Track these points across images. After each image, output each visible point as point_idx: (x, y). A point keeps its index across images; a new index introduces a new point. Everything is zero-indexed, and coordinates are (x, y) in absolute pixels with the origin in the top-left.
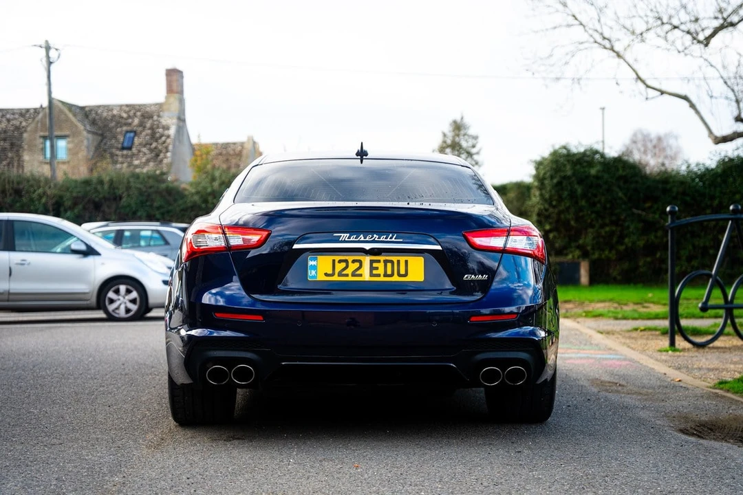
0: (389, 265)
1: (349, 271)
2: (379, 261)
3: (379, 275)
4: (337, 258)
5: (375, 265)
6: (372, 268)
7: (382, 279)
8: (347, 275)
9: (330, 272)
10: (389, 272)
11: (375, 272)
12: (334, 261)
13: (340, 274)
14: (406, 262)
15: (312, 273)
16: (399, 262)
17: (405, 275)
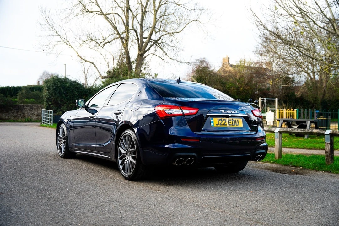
0: (233, 121)
1: (223, 123)
2: (230, 120)
3: (231, 125)
4: (219, 119)
6: (229, 123)
7: (232, 126)
8: (222, 125)
9: (217, 124)
10: (234, 124)
11: (230, 124)
12: (218, 120)
13: (220, 125)
14: (238, 120)
15: (212, 124)
16: (236, 120)
17: (238, 125)
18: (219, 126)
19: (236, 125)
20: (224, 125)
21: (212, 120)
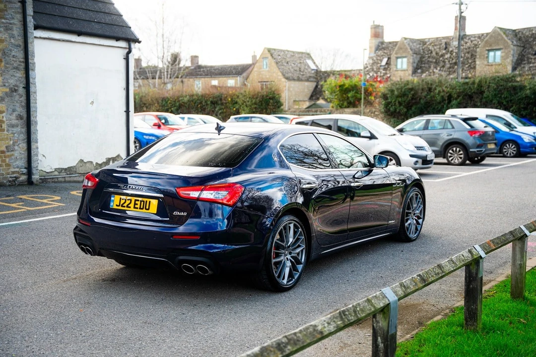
0: (142, 203)
1: (125, 205)
2: (138, 200)
3: (137, 208)
5: (137, 202)
6: (135, 204)
7: (138, 210)
8: (124, 207)
9: (118, 204)
10: (142, 207)
11: (136, 206)
12: (121, 198)
13: (122, 206)
14: (150, 202)
15: (112, 204)
16: (146, 202)
17: (148, 209)
18: (120, 208)
19: (146, 209)
20: (127, 206)
21: (112, 199)
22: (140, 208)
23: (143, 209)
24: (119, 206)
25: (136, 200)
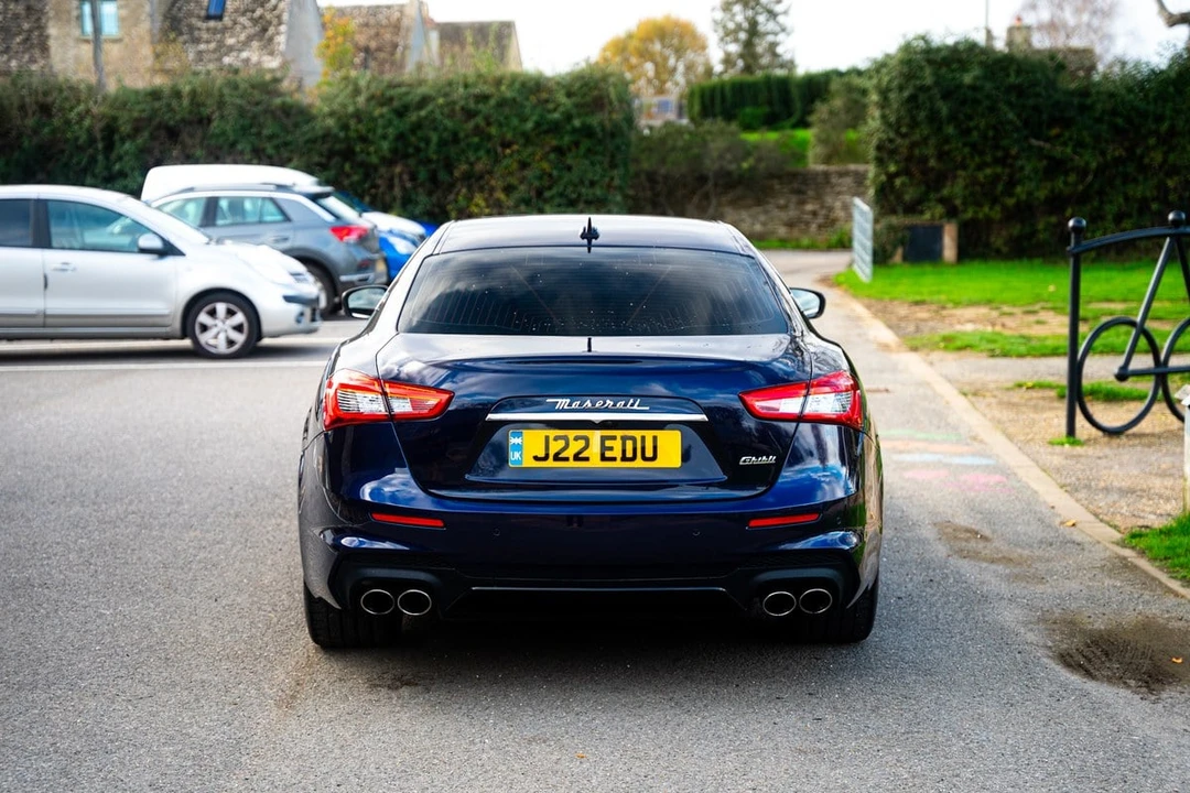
0: (629, 444)
1: (569, 453)
2: (614, 438)
3: (614, 459)
4: (552, 434)
5: (608, 443)
6: (604, 448)
7: (619, 464)
8: (567, 459)
9: (542, 454)
11: (608, 454)
12: (547, 438)
13: (557, 458)
14: (655, 438)
15: (515, 456)
16: (643, 438)
17: (654, 458)
18: (550, 463)
19: (645, 458)
20: (577, 457)
21: (513, 440)
22: (624, 458)
23: (633, 459)
24: (546, 458)
25: (603, 439)
